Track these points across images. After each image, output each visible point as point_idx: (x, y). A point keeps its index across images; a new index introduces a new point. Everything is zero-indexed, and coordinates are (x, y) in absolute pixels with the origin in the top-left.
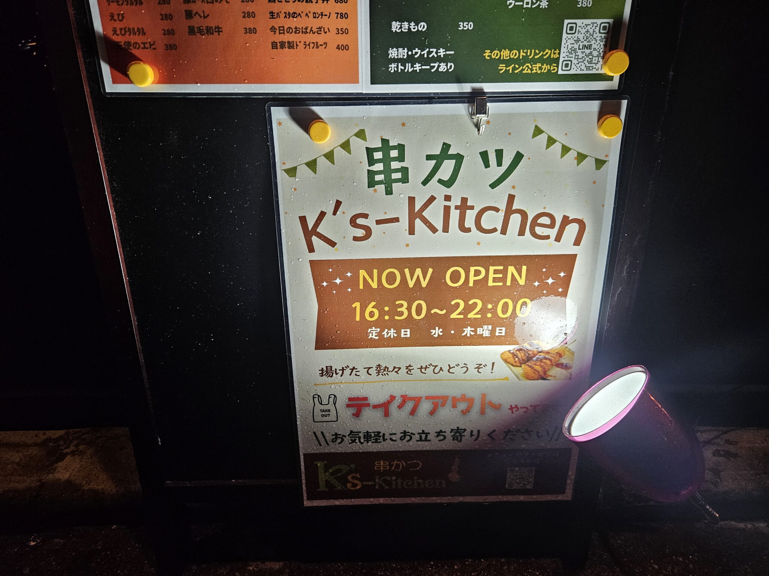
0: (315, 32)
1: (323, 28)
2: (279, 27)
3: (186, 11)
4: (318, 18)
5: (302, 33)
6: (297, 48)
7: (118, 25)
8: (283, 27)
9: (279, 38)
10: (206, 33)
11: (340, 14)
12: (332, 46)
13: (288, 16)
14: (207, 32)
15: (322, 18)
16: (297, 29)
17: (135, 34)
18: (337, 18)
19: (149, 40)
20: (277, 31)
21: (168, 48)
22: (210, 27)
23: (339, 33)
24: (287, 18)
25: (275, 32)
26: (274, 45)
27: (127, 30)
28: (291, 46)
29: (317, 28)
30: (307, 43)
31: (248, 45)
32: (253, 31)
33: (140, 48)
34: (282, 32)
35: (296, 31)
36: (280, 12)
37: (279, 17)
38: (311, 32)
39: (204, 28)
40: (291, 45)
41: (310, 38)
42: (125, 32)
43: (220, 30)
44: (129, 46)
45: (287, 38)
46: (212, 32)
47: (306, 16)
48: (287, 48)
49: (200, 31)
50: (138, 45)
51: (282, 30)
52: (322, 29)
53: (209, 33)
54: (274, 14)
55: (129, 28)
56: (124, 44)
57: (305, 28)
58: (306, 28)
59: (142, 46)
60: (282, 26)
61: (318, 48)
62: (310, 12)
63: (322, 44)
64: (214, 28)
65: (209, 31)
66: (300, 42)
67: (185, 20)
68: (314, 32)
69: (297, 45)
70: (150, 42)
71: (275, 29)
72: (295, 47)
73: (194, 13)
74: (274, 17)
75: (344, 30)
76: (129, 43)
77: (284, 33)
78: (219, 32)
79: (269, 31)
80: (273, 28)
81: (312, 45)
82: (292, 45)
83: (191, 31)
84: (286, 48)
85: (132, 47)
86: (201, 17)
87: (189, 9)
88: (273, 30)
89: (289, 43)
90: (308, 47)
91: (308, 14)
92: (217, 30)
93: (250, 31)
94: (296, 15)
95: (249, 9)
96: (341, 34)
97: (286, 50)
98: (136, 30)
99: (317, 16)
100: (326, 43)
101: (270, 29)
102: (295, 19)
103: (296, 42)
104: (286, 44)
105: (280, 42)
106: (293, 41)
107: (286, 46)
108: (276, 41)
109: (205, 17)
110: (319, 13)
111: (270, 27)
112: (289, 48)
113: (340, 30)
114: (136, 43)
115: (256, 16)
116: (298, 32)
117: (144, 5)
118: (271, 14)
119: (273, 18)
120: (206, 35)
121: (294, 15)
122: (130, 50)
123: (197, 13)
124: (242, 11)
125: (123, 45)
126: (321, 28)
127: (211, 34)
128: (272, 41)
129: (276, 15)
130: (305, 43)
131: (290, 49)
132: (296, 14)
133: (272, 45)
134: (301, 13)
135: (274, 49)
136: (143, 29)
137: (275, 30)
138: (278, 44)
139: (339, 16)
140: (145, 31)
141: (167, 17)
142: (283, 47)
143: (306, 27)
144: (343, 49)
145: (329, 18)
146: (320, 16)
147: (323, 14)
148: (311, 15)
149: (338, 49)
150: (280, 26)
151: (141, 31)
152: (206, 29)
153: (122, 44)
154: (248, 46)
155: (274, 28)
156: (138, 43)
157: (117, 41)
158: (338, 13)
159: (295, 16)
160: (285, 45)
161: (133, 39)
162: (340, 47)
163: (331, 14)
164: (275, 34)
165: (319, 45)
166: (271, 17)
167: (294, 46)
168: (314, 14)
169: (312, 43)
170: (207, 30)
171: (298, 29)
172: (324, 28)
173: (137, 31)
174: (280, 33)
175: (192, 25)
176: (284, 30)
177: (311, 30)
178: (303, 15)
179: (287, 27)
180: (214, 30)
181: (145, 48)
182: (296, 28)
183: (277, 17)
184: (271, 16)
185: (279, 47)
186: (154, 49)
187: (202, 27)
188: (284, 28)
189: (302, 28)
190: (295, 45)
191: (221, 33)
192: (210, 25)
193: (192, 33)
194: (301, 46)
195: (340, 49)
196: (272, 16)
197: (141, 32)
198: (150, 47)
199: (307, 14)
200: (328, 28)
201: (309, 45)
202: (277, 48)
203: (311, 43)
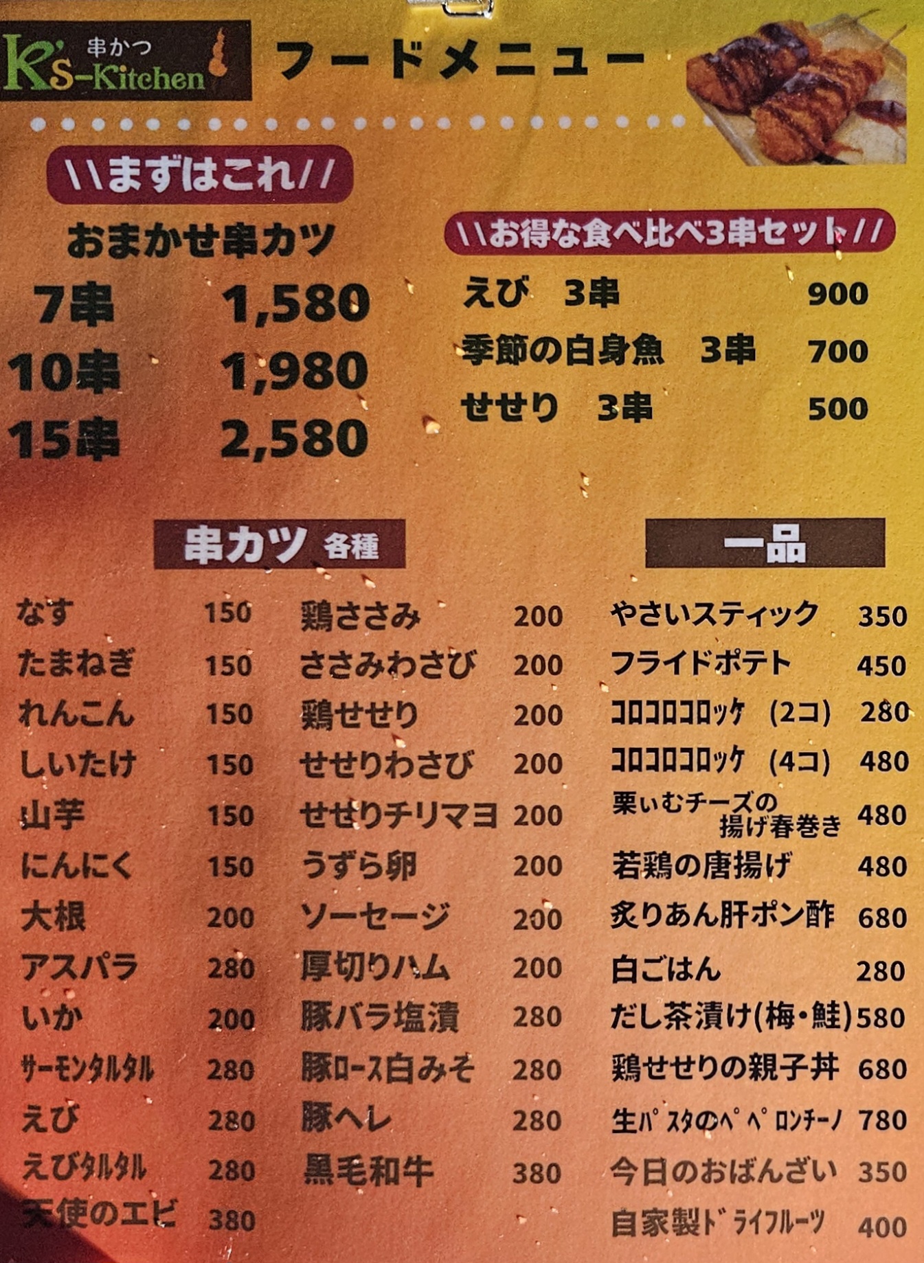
0: (781, 1176)
1: (810, 1163)
2: (647, 1162)
3: (307, 1105)
4: (793, 1128)
5: (733, 1182)
6: (707, 1233)
7: (50, 1145)
8: (662, 1161)
9: (640, 1198)
10: (372, 1179)
11: (879, 1115)
12: (842, 1223)
13: (682, 1125)
14: (376, 1176)
15: (808, 1128)
16: (713, 1168)
17: (109, 1173)
18: (865, 1128)
19: (154, 1195)
20: (639, 1175)
21: (220, 1223)
22: (388, 1161)
23: (869, 1180)
24: (677, 1129)
25: (631, 1177)
26: (623, 1224)
27: (79, 1160)
28: (688, 1226)
29: (788, 1164)
30: (749, 1216)
31: (522, 1221)
32: (547, 1174)
33: (118, 1222)
34: (658, 1176)
35: (709, 1172)
36: (656, 1111)
37: (650, 1129)
38: (767, 1176)
39: (367, 1163)
40: (686, 1223)
41: (761, 1196)
42: (73, 1166)
43: (425, 1169)
44: (77, 1215)
45: (670, 1197)
46: (392, 1174)
47: (749, 1122)
48: (671, 1234)
49: (350, 1169)
50: (109, 1212)
51: (655, 1172)
52: (809, 1167)
53: (383, 1180)
54: (629, 1119)
55: (88, 1154)
56: (60, 1209)
57: (744, 1163)
58: (748, 1165)
59: (126, 1214)
60: (657, 1157)
61: (788, 1231)
62: (764, 1111)
63: (807, 1215)
64: (402, 1163)
65: (383, 1171)
66: (722, 1211)
67: (299, 1133)
68: (776, 1176)
69: (709, 1222)
70: (156, 1203)
71: (630, 1166)
72: (702, 1229)
73: (335, 1111)
74: (629, 1127)
75: (889, 1169)
76: (78, 1206)
77: (663, 1182)
78: (419, 1175)
79: (607, 1174)
80: (624, 1164)
81: (765, 1222)
82: (689, 1222)
83: (318, 1168)
84: (666, 1232)
85: (86, 1220)
86: (359, 1124)
87: (315, 1097)
88: (621, 1171)
89: (680, 1215)
90: (750, 1228)
91: (759, 1116)
92: (413, 1168)
93: (534, 1173)
94: (711, 1121)
95: (542, 1100)
96: (878, 1180)
97: (668, 1239)
98: (112, 1161)
99: (791, 1121)
100: (819, 1215)
101: (613, 1169)
102: (707, 1132)
103: (707, 1212)
104: (670, 1219)
105: (644, 1213)
106: (697, 1210)
107: (668, 1226)
108: (629, 1210)
109: (373, 1127)
110: (801, 1111)
111: (614, 1162)
112: (679, 1234)
113: (875, 1167)
114: (105, 1205)
115: (563, 1123)
116: (716, 1176)
117: (155, 1080)
118: (620, 1119)
119: (625, 1131)
120: (370, 1185)
121: (705, 1120)
122: (76, 1228)
123: (346, 1111)
124: (516, 1106)
125: (54, 1211)
126: (805, 1163)
127: (387, 1183)
128: (618, 1210)
129: (637, 1120)
130: (741, 1215)
131: (682, 1237)
132: (714, 1116)
133: (615, 1220)
134: (731, 1115)
135: (619, 1237)
136: (138, 1158)
137: (631, 1171)
138: (639, 1220)
139: (874, 1119)
140: (145, 1165)
141: (234, 1122)
142: (656, 1228)
143: (747, 1161)
144: (883, 1231)
145: (834, 1128)
146: (804, 1124)
147: (813, 1115)
148: (768, 1121)
149: (865, 1234)
150: (649, 1157)
151: (130, 1168)
152: (372, 1167)
153: (54, 1207)
154: (525, 1225)
155: (627, 1162)
156: (111, 1204)
157: (36, 1197)
158: (870, 1113)
159: (709, 1125)
160: (665, 1222)
161: (96, 1190)
162: (873, 1226)
163: (842, 1114)
164: (628, 1183)
165: (792, 1219)
166: (621, 1127)
167: (697, 1227)
168: (782, 1117)
169: (768, 1214)
170: (376, 1168)
171: (718, 1167)
172: (815, 1163)
173: (117, 1165)
174: (647, 1182)
175: (323, 1151)
176: (663, 1171)
177: (766, 1170)
178: (740, 1121)
179: (676, 1162)
180: (401, 1171)
181: (135, 1221)
182: (709, 1164)
183: (641, 1128)
184: (618, 1123)
185: (639, 1228)
186: (170, 1224)
187: (358, 1157)
188: (664, 1166)
189: (733, 1163)
190: (702, 1221)
191: (424, 1180)
192: (388, 1154)
193: (319, 1178)
194: (725, 1224)
195: (874, 1234)
196: (624, 1123)
197: (134, 1167)
198: (156, 1219)
199: (753, 1116)
200: (831, 1164)
201: (755, 1220)
202: (633, 1234)
203: (763, 1213)
